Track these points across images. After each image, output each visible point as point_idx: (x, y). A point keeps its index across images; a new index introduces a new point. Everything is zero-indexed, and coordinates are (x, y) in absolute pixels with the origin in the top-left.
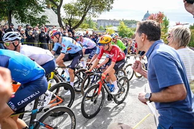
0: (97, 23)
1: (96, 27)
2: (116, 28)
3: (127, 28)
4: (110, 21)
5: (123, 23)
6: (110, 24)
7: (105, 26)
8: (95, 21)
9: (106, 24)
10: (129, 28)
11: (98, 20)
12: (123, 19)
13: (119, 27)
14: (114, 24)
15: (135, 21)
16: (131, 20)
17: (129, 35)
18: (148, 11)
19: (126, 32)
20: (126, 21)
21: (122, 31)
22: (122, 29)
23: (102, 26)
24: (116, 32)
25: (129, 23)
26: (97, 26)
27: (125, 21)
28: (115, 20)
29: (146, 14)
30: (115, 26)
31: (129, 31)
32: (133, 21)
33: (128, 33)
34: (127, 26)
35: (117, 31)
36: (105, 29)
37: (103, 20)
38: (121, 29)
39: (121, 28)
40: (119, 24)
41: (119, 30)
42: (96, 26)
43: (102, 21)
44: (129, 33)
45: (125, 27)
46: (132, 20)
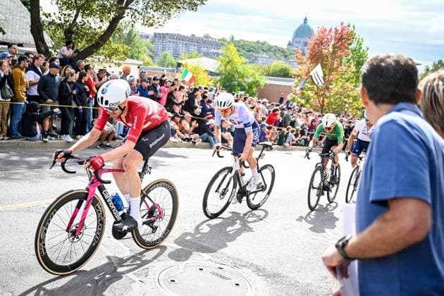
0: (152, 43)
1: (151, 56)
2: (213, 65)
3: (246, 63)
4: (192, 40)
5: (232, 47)
6: (193, 49)
7: (176, 55)
8: (147, 37)
9: (182, 48)
10: (250, 66)
11: (155, 34)
12: (233, 38)
13: (222, 62)
14: (204, 49)
15: (269, 45)
16: (256, 41)
17: (250, 86)
18: (306, 19)
19: (242, 77)
20: (242, 43)
21: (229, 73)
22: (229, 67)
23: (169, 53)
24: (211, 74)
25: (249, 51)
26: (153, 52)
27: (239, 42)
28: (207, 37)
29: (301, 26)
30: (207, 55)
31: (252, 76)
32: (263, 44)
33: (246, 80)
34: (244, 60)
35: (214, 71)
36: (179, 65)
37: (172, 36)
38: (226, 66)
39: (228, 63)
40: (220, 51)
41: (222, 68)
42: (151, 53)
43: (167, 39)
44: (250, 80)
45: (240, 63)
46: (258, 42)
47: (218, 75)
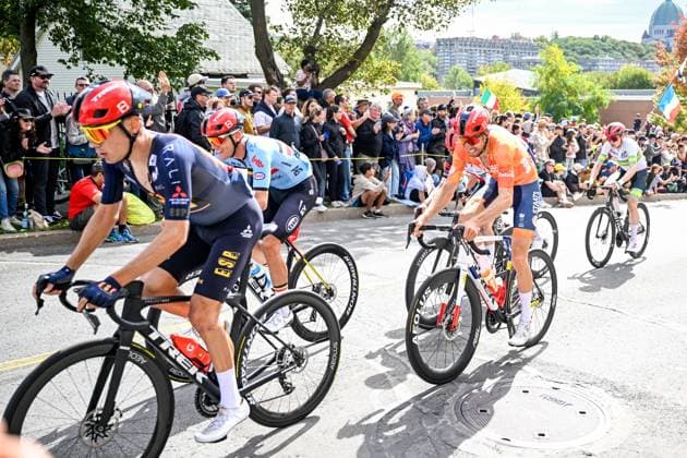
0: (435, 54)
1: (434, 75)
2: (527, 79)
3: (579, 72)
4: (494, 44)
5: (555, 49)
6: (497, 58)
7: (472, 70)
8: (427, 47)
9: (479, 59)
10: (585, 76)
11: (438, 41)
12: (556, 36)
13: (541, 73)
14: (513, 57)
15: (613, 41)
16: (593, 36)
17: (588, 107)
19: (574, 93)
20: (571, 42)
21: (554, 91)
22: (552, 81)
23: (461, 67)
24: (526, 93)
25: (583, 53)
26: (437, 68)
27: (566, 40)
28: (517, 37)
29: (662, 6)
30: (518, 65)
31: (589, 90)
32: (603, 40)
33: (580, 97)
34: (576, 67)
35: (529, 87)
36: (477, 84)
37: (463, 41)
38: (547, 79)
39: (551, 74)
40: (538, 57)
41: (543, 82)
42: (434, 70)
43: (457, 46)
44: (587, 98)
45: (570, 72)
46: (596, 38)
47: (535, 93)
